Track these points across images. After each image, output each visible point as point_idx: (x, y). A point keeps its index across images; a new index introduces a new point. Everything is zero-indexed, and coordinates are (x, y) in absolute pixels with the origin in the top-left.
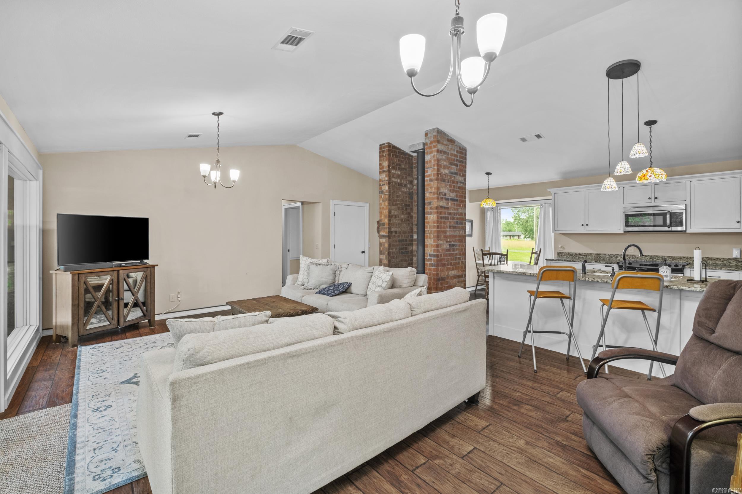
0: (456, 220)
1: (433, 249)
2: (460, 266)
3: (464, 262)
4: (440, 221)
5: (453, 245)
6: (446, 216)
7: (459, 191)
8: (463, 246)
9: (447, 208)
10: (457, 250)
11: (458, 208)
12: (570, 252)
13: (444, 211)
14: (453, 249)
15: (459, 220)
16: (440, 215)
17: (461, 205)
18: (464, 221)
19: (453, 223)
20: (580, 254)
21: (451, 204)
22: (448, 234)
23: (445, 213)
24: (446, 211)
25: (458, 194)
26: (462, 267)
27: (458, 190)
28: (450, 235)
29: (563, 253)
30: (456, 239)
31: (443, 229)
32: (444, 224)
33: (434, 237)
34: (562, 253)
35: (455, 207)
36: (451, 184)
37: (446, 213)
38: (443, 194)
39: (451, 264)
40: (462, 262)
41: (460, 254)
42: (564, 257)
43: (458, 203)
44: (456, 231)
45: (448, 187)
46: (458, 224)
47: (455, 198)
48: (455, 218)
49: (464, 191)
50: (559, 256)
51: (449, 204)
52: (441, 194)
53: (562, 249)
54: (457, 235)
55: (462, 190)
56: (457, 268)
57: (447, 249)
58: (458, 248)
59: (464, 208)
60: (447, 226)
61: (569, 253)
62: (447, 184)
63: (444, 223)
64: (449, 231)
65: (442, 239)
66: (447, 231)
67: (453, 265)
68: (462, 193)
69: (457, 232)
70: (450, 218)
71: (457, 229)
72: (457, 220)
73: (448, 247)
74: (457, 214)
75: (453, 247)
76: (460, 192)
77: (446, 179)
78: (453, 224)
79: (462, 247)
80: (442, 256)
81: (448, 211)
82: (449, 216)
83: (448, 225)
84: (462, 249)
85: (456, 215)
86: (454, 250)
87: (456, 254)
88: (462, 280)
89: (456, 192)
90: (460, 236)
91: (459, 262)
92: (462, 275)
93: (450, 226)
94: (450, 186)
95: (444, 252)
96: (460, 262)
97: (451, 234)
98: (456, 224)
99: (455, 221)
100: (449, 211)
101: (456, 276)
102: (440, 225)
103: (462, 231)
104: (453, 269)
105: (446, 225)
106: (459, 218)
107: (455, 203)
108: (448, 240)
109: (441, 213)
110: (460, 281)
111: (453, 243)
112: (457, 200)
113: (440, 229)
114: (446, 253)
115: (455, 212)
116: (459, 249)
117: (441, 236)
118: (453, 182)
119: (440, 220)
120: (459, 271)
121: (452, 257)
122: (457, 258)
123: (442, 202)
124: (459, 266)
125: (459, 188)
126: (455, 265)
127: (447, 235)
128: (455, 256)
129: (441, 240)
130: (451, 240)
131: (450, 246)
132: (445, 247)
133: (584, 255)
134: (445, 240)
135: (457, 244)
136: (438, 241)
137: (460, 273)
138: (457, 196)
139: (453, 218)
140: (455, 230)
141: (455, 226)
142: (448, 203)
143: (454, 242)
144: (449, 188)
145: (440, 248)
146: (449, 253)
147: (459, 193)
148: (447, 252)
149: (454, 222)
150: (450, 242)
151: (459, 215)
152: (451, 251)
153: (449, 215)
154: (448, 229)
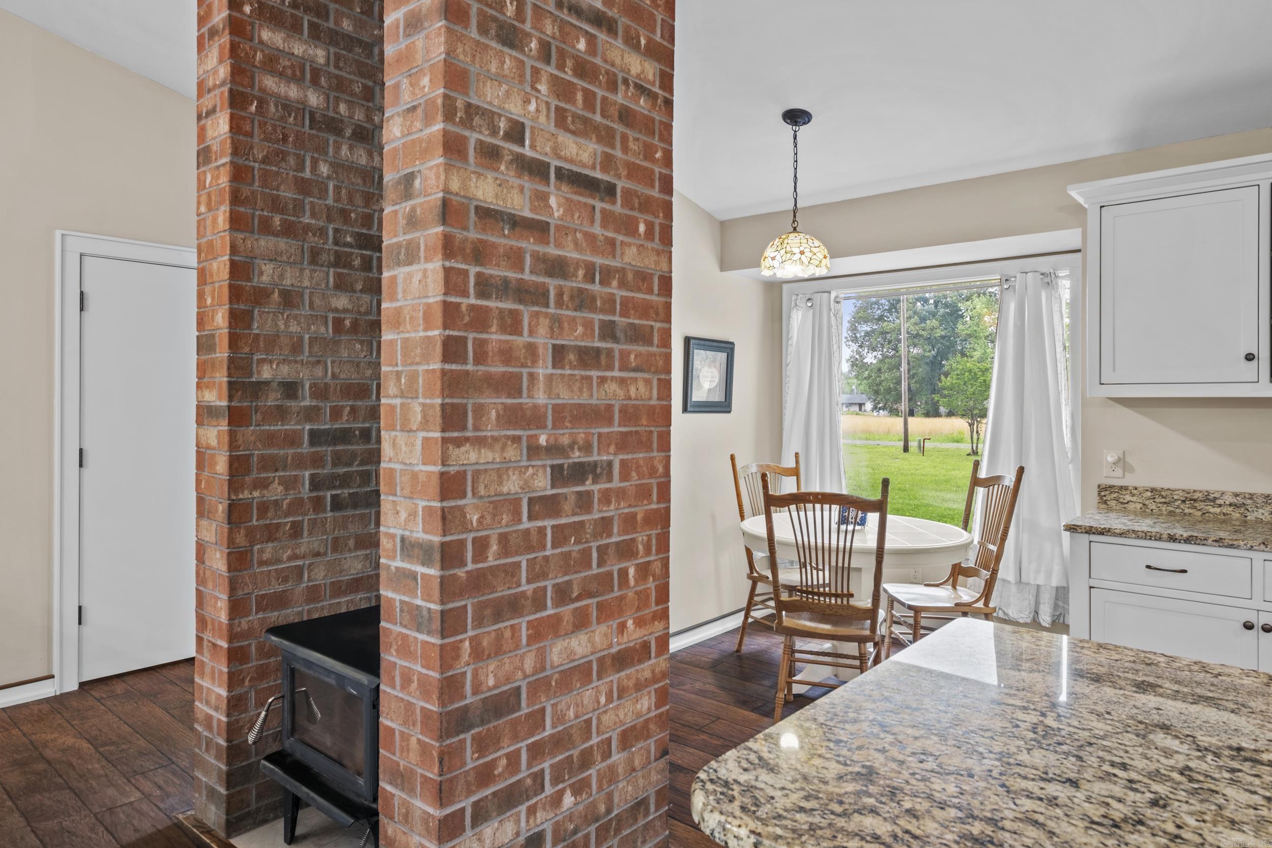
0: (602, 311)
1: (422, 504)
2: (631, 594)
3: (657, 567)
4: (472, 308)
5: (580, 472)
6: (527, 276)
7: (624, 138)
8: (653, 472)
9: (540, 229)
10: (606, 497)
11: (620, 238)
12: (1158, 484)
13: (514, 243)
14: (578, 493)
15: (624, 314)
16: (473, 270)
17: (642, 228)
18: (657, 325)
19: (580, 329)
20: (1209, 498)
21: (570, 207)
22: (541, 398)
23: (515, 258)
24: (529, 245)
25: (618, 153)
26: (643, 597)
27: (619, 128)
28: (558, 410)
29: (1126, 488)
30: (606, 430)
31: (498, 369)
32: (503, 329)
33: (425, 424)
34: (1121, 488)
35: (597, 230)
36: (568, 75)
37: (528, 260)
38: (503, 125)
39: (563, 595)
40: (644, 571)
41: (629, 522)
42: (1131, 506)
43: (618, 208)
44: (603, 380)
45: (543, 88)
46: (615, 339)
47: (598, 174)
48: (593, 299)
49: (656, 141)
50: (1105, 502)
51: (553, 201)
52: (477, 120)
53: (1119, 472)
54: (609, 407)
55: (644, 138)
56: (605, 612)
57: (531, 500)
58: (616, 483)
59: (656, 244)
60: (531, 349)
61: (1153, 490)
62: (536, 72)
63: (512, 324)
64: (550, 378)
65: (490, 432)
66: (532, 376)
67: (579, 598)
68: (648, 152)
69: (612, 387)
70: (560, 295)
71: (610, 368)
72: (613, 312)
73: (542, 484)
74: (607, 275)
75: (582, 482)
76: (631, 144)
77: (529, 35)
78: (575, 338)
79: (641, 476)
80: (494, 548)
81: (541, 249)
82: (552, 284)
83: (543, 340)
84: (643, 493)
85: (604, 282)
86: (584, 502)
87: (605, 525)
88: (647, 674)
89: (606, 136)
90: (629, 414)
91: (623, 573)
92: (646, 646)
93: (559, 353)
94: (563, 90)
95: (505, 518)
96: (632, 571)
97: (566, 397)
98: (603, 338)
99: (597, 317)
100: (552, 251)
101: (601, 660)
102: (471, 336)
103: (648, 382)
104: (581, 622)
105: (526, 338)
106: (625, 302)
107: (599, 205)
108: (543, 440)
109: (479, 253)
110: (631, 684)
111: (577, 456)
112: (610, 190)
113: (470, 367)
114: (526, 524)
115: (599, 260)
116: (621, 494)
117: (480, 410)
118: (583, 69)
119: (473, 301)
120: (622, 627)
121: (572, 547)
122: (611, 551)
123: (490, 175)
124: (621, 598)
125: (626, 116)
126: (590, 595)
127: (535, 407)
128: (596, 536)
129: (480, 442)
130: (566, 440)
131: (559, 475)
132: (512, 485)
133: (1229, 499)
134: (516, 439)
135: (610, 464)
136: (454, 452)
137: (634, 634)
138: (608, 162)
139: (583, 300)
140: (594, 374)
141: (598, 351)
142: (543, 198)
143: (587, 448)
144: (554, 102)
145: (468, 500)
146: (548, 523)
147: (625, 149)
148: (531, 518)
149: (588, 325)
150: (554, 449)
151: (623, 284)
152: (567, 507)
153: (550, 275)
154: (543, 370)
